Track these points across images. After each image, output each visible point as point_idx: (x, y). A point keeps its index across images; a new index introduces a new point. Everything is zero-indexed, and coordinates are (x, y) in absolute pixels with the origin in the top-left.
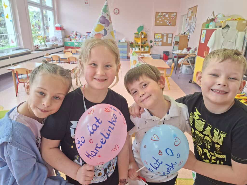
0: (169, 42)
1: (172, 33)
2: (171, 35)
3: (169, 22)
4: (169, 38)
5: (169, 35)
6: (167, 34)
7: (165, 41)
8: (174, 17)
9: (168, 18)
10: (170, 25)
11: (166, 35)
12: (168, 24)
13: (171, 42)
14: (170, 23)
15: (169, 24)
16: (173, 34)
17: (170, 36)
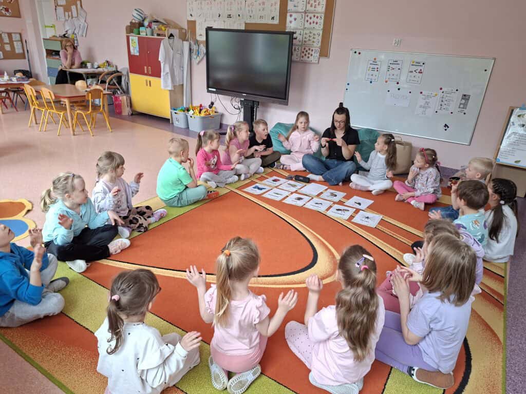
0: (18, 50)
1: (19, 31)
2: (18, 36)
3: (5, 9)
4: (15, 43)
5: (13, 35)
6: (10, 35)
7: (8, 48)
11: (6, 35)
12: (3, 12)
13: (21, 51)
14: (7, 10)
15: (6, 13)
16: (20, 34)
17: (16, 37)
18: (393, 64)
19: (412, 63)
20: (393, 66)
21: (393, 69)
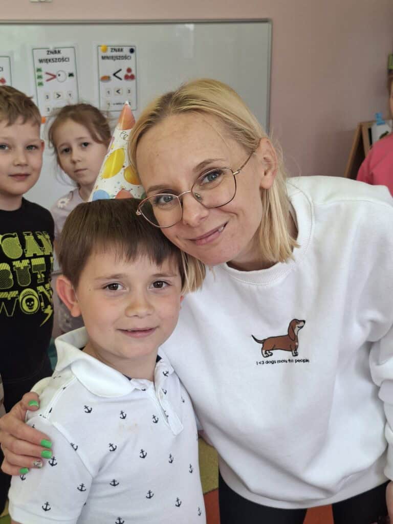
18: (48, 61)
19: (102, 54)
20: (52, 68)
21: (54, 77)
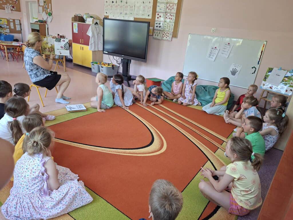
3: (13, 6)
4: (17, 26)
5: (16, 21)
6: (14, 20)
8: (17, 2)
9: (11, 2)
10: (14, 10)
11: (12, 21)
12: (11, 8)
13: (20, 29)
16: (20, 20)
